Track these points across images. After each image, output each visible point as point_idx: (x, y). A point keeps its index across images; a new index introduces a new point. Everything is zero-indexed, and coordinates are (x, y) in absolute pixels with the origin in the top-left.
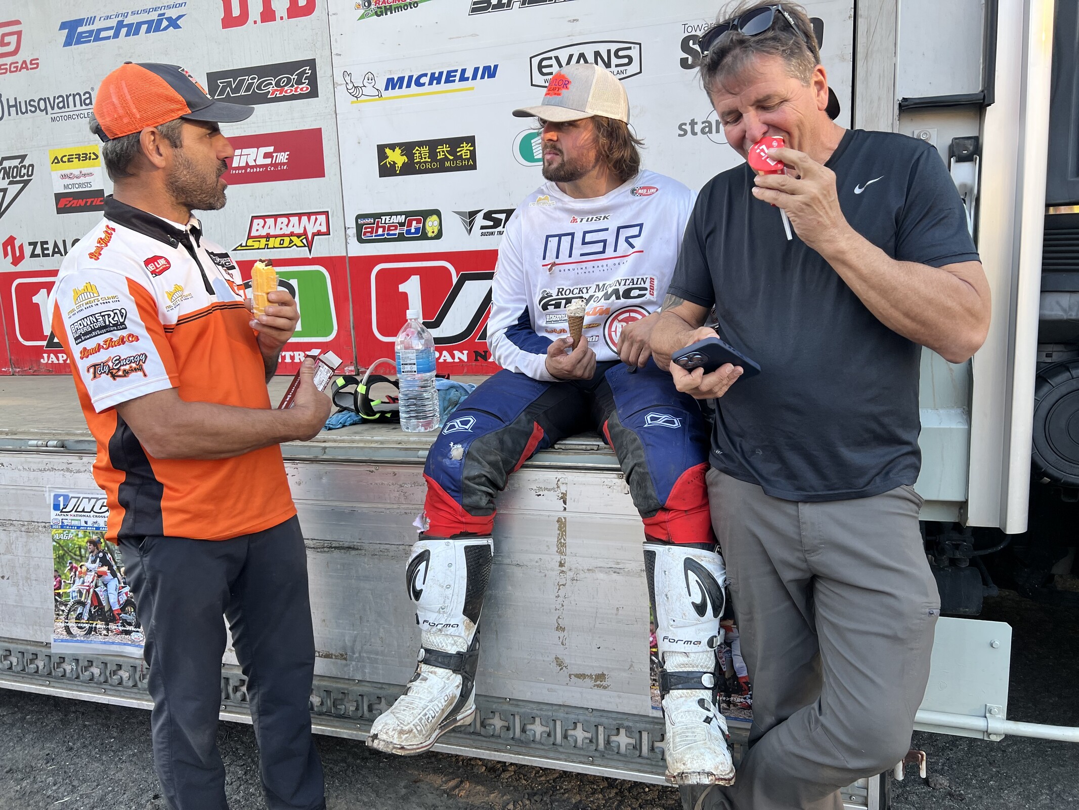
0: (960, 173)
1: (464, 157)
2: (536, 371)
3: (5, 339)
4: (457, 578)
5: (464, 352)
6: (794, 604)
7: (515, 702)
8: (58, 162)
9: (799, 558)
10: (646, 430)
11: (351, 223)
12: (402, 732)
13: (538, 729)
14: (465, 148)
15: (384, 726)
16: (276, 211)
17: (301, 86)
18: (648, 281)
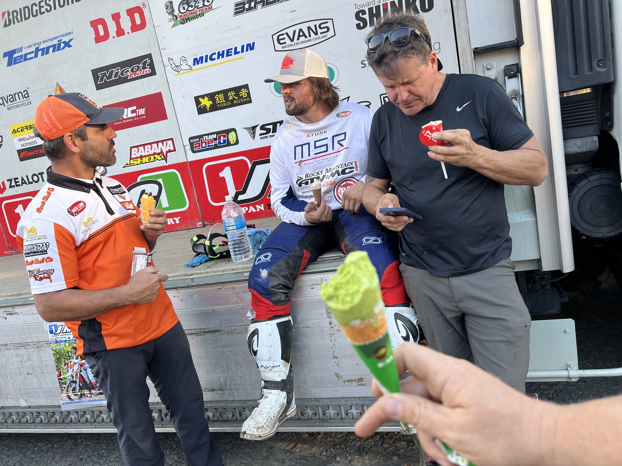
0: (511, 85)
1: (244, 97)
2: (300, 221)
3: (3, 236)
4: (275, 341)
5: (261, 205)
6: (455, 329)
7: (317, 400)
8: (16, 132)
9: (454, 306)
10: (364, 247)
11: (187, 143)
12: (258, 428)
13: (331, 412)
14: (244, 92)
15: (248, 426)
16: (144, 142)
17: (145, 70)
18: (354, 163)
